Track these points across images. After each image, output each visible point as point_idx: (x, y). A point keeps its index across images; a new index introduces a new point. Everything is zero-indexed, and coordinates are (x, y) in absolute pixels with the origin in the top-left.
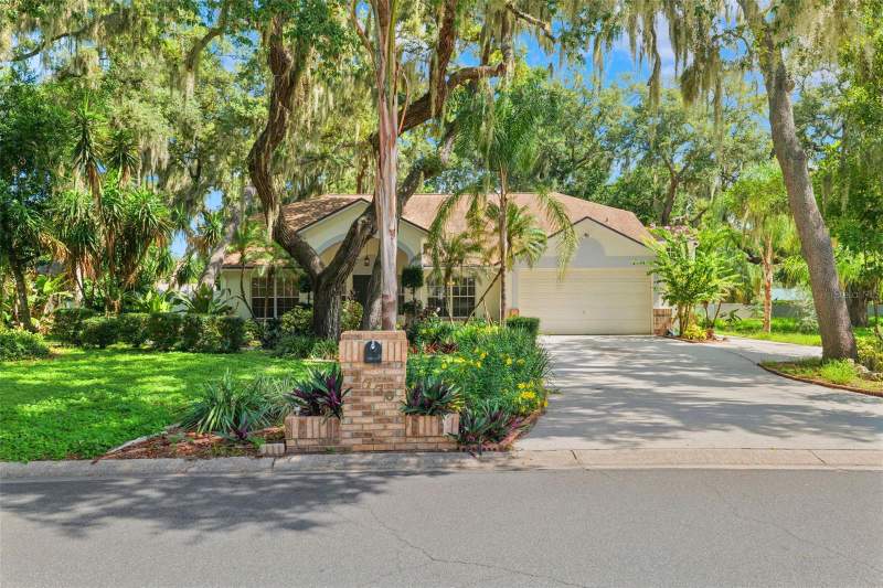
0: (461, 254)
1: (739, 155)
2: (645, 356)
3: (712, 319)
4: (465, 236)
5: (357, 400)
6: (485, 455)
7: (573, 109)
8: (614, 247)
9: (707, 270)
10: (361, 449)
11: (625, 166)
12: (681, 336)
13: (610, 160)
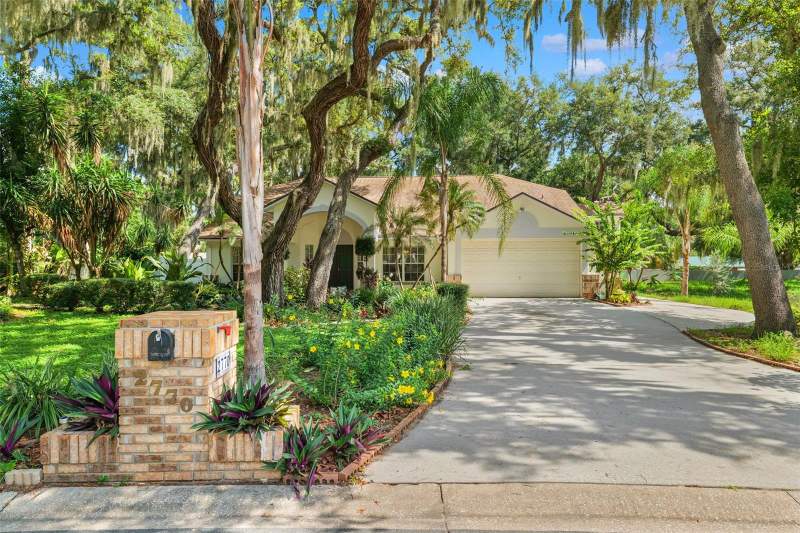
0: (409, 226)
1: (661, 141)
2: (570, 321)
3: (635, 282)
4: (411, 210)
5: (141, 411)
6: (315, 491)
7: (517, 106)
8: (546, 219)
9: (631, 239)
10: (145, 478)
11: (561, 153)
12: (607, 300)
13: (548, 148)
